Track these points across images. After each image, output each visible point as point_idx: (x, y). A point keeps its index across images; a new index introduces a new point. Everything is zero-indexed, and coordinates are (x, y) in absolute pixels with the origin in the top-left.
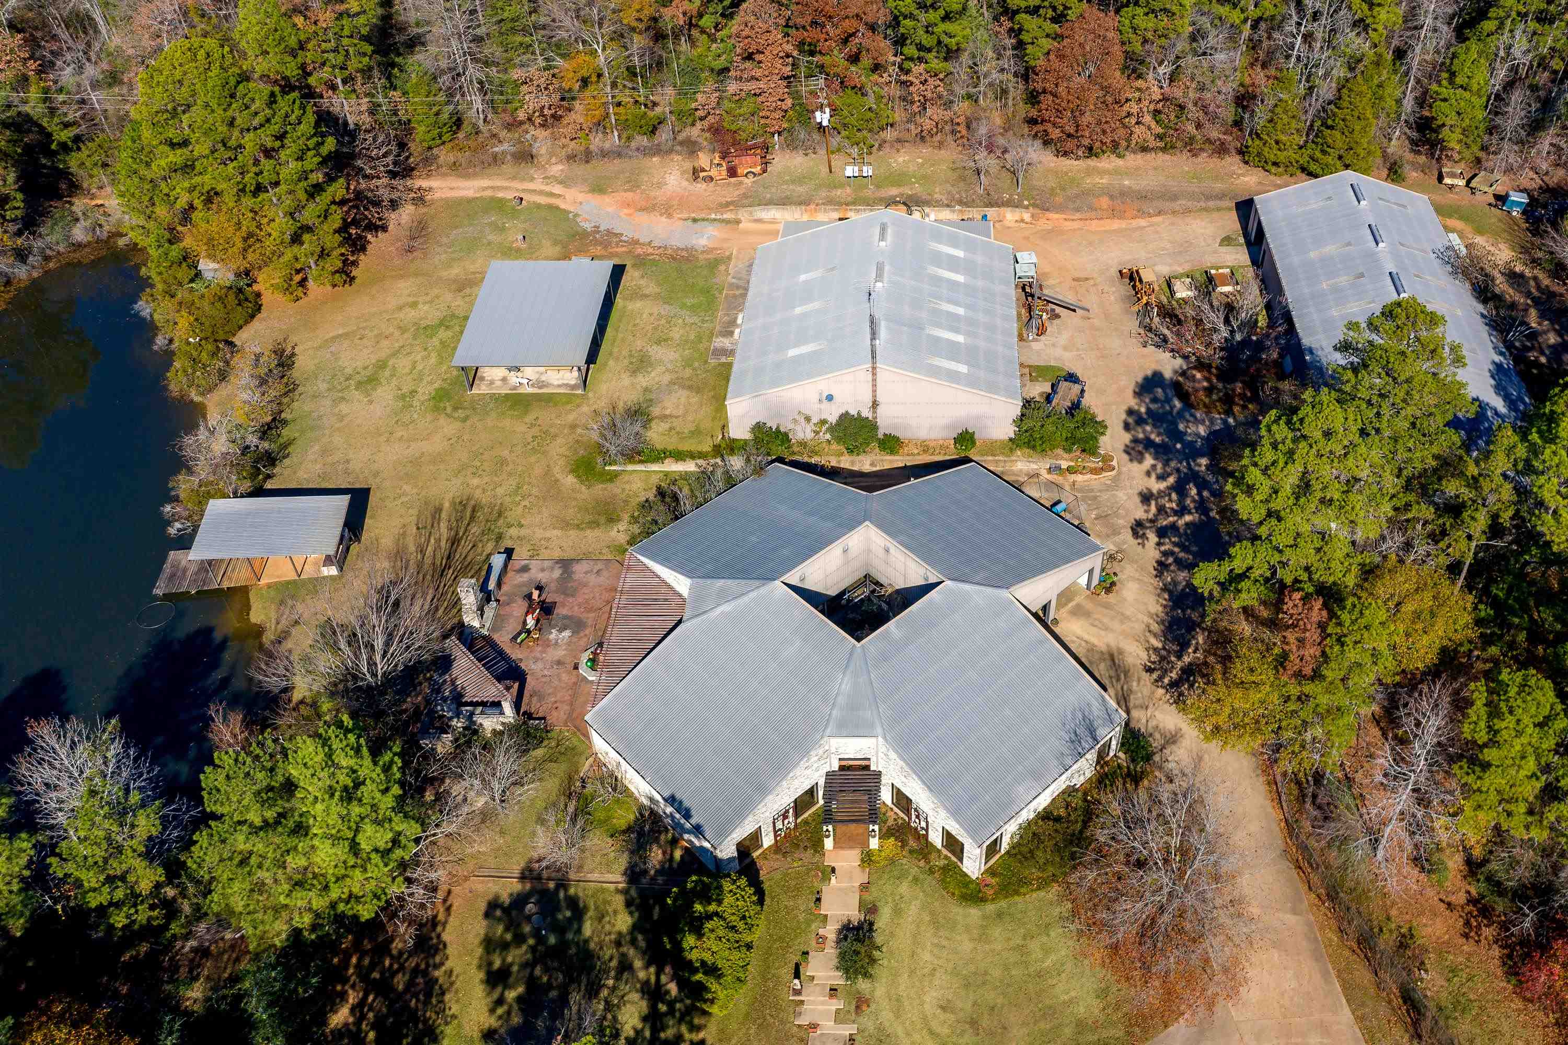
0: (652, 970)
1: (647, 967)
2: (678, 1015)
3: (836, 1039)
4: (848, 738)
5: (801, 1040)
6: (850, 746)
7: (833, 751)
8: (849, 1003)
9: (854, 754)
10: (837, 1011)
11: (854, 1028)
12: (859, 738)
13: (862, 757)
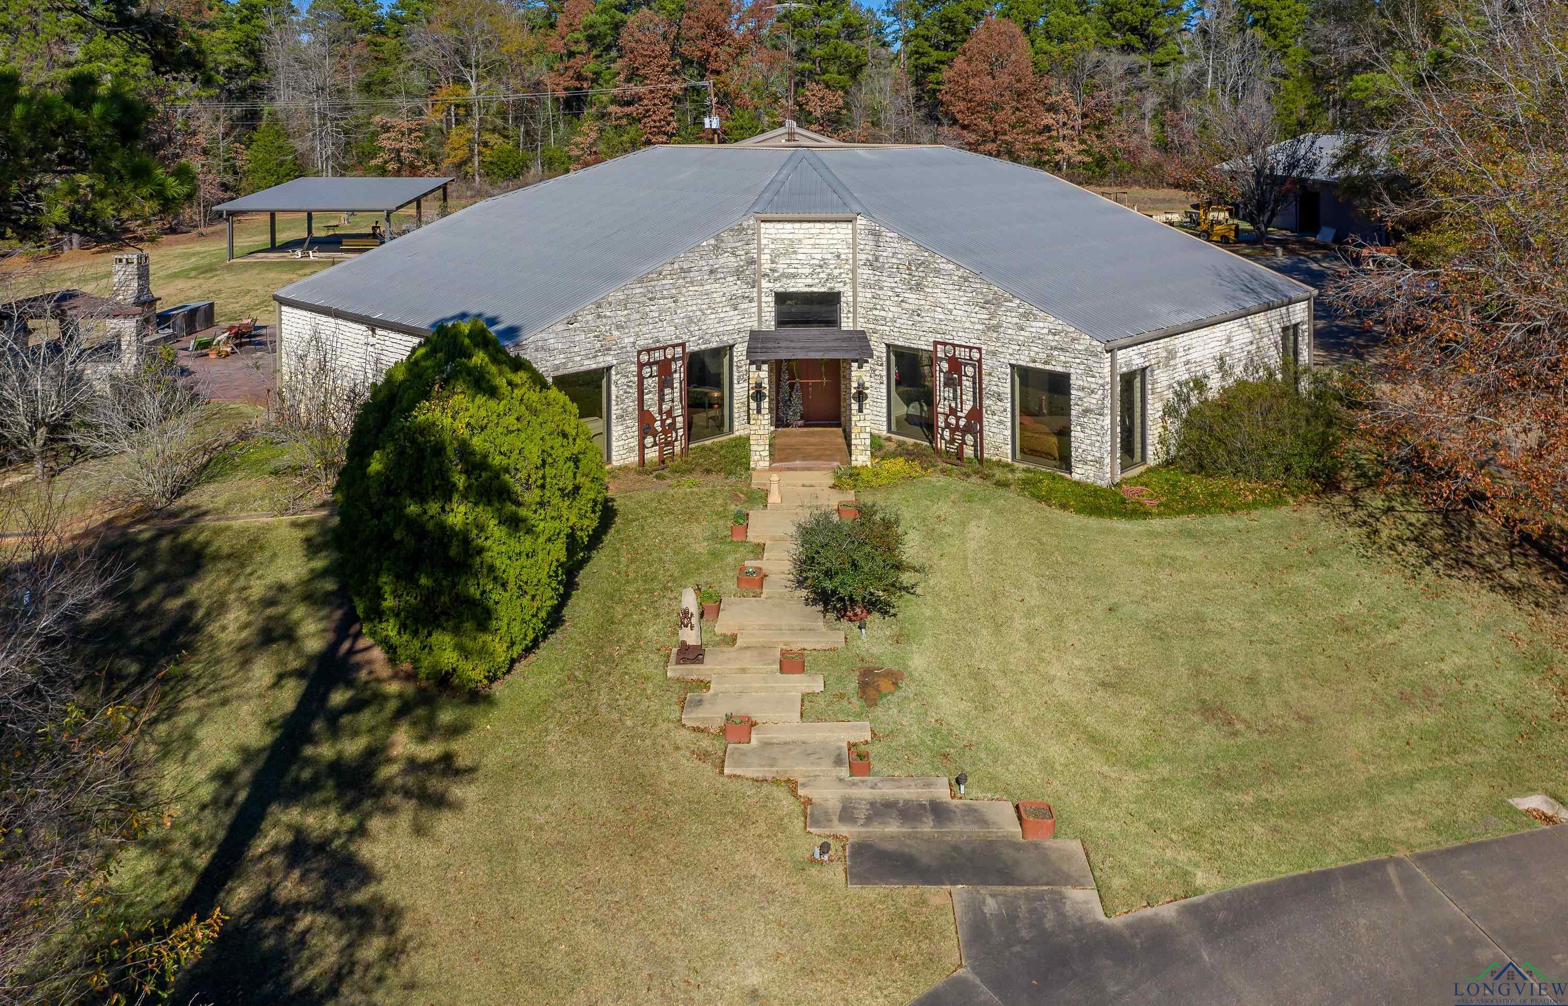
3: (809, 752)
4: (797, 225)
5: (704, 756)
6: (800, 251)
7: (766, 266)
8: (839, 680)
9: (809, 281)
10: (806, 698)
11: (862, 729)
12: (818, 225)
13: (823, 290)
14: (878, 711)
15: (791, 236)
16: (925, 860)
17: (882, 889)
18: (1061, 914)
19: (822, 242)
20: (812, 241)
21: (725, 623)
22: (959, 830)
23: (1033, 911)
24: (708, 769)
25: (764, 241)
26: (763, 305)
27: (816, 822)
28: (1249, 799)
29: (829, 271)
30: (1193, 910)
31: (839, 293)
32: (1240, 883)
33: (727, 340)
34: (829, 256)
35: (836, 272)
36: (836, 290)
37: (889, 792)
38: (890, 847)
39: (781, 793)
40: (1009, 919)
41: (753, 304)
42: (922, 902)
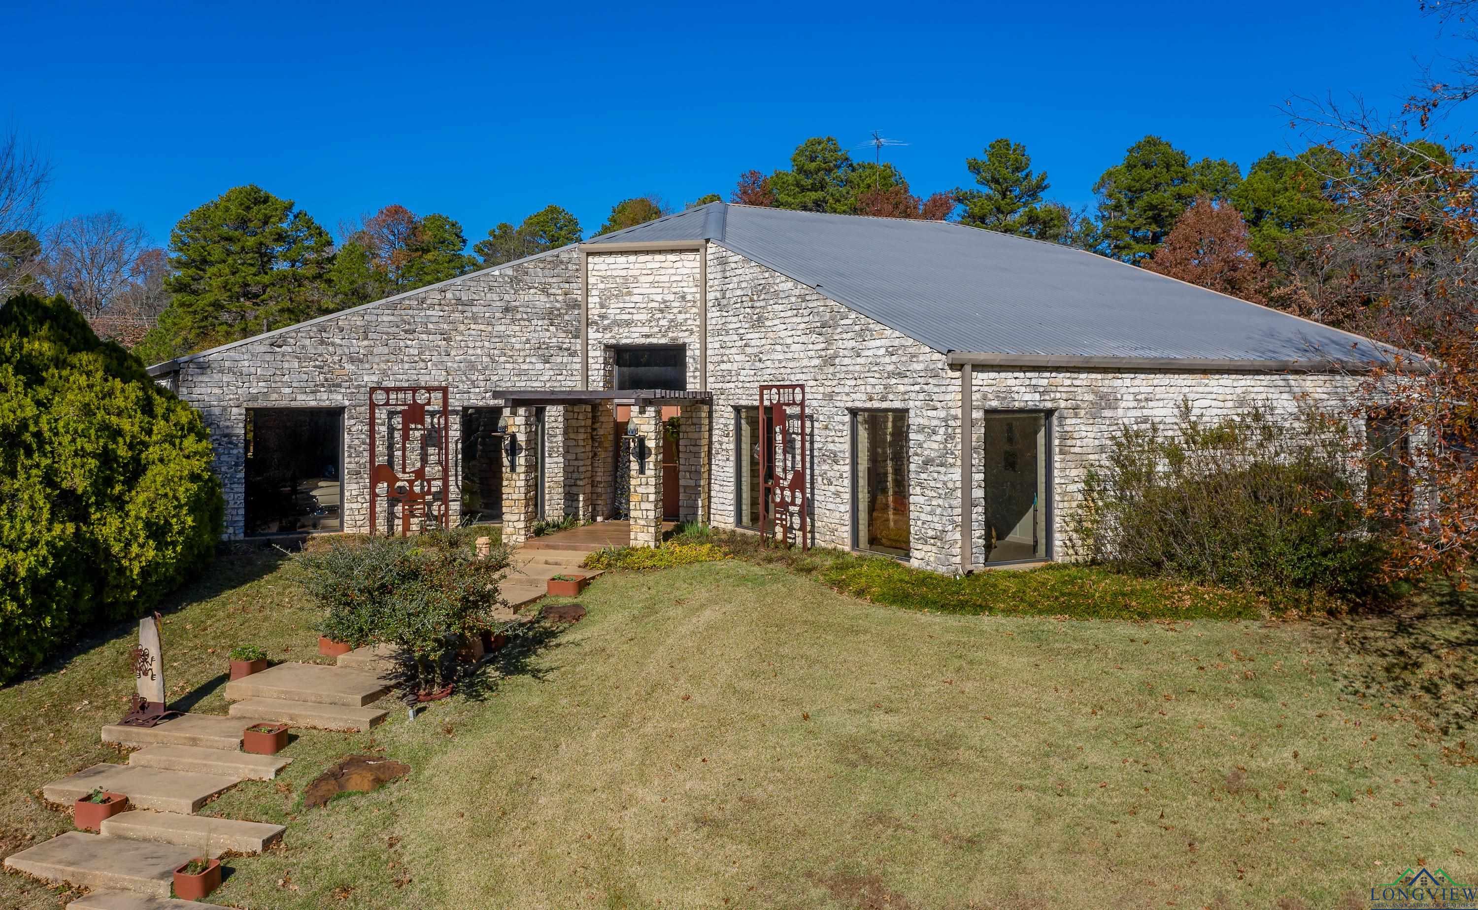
4: (632, 258)
6: (636, 291)
7: (594, 312)
9: (646, 330)
12: (658, 257)
13: (663, 341)
15: (624, 273)
19: (663, 278)
20: (650, 278)
25: (591, 280)
26: (591, 361)
29: (671, 316)
31: (684, 345)
34: (671, 297)
35: (681, 317)
36: (681, 341)
41: (576, 359)
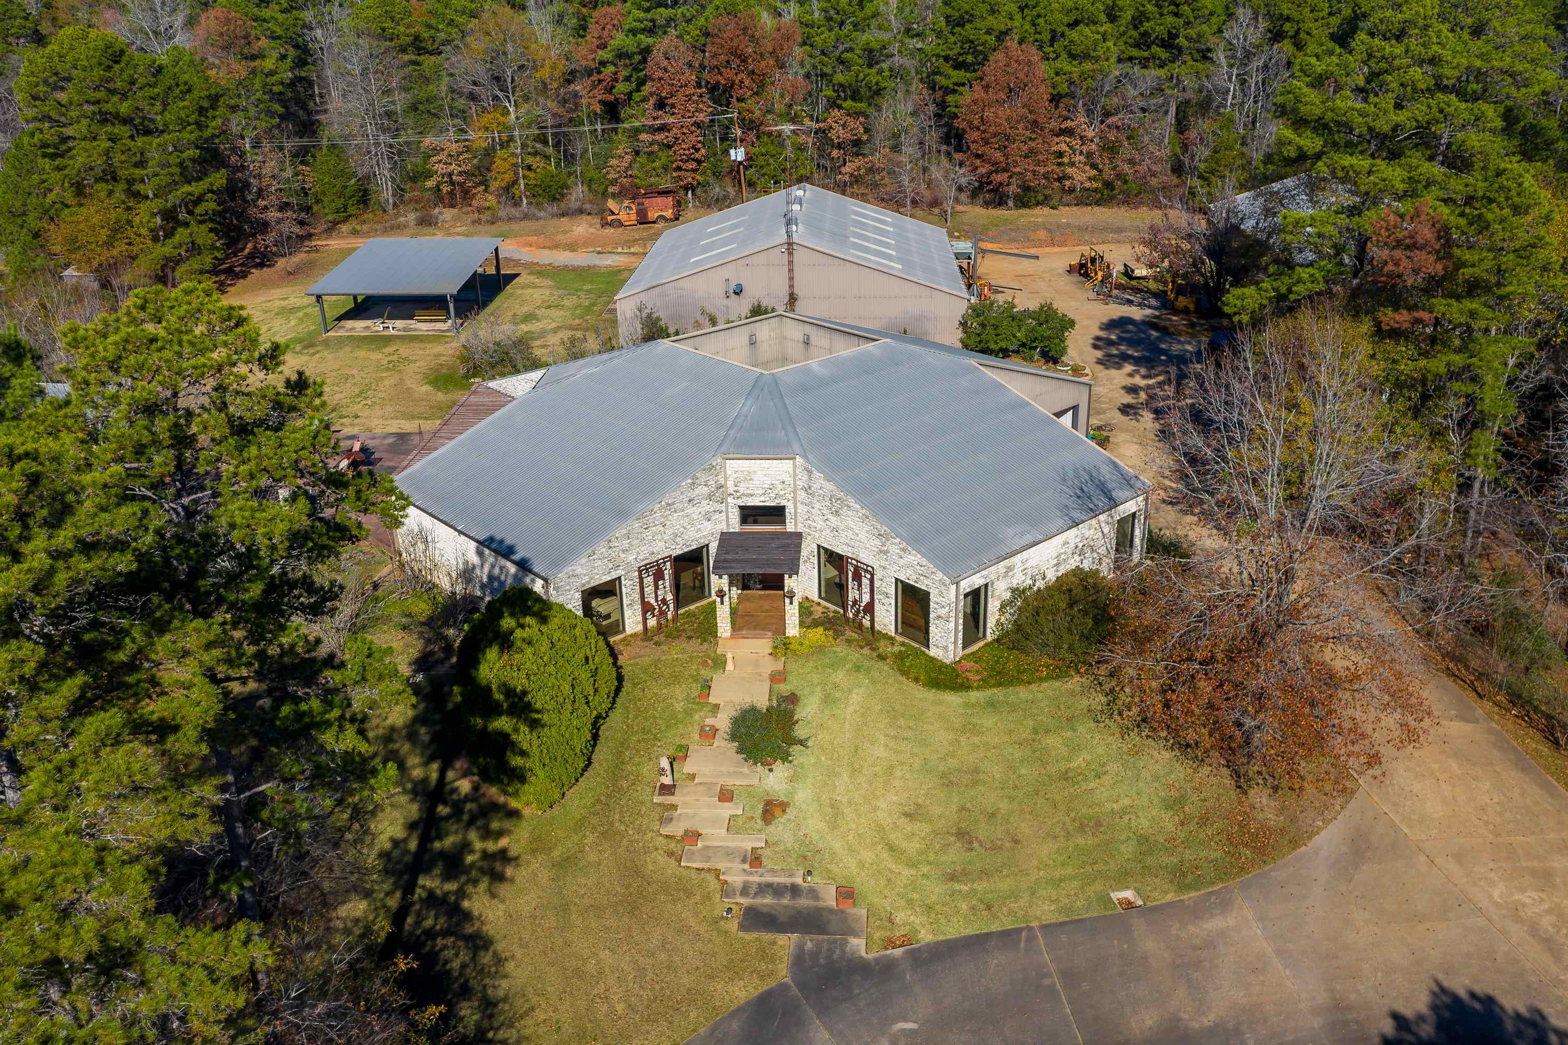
0: (435, 766)
1: (426, 764)
2: (466, 817)
3: (729, 854)
4: (752, 461)
5: (671, 854)
6: (755, 478)
7: (731, 489)
8: (752, 807)
9: (762, 498)
10: (732, 818)
11: (759, 840)
12: (768, 461)
13: (773, 504)
14: (771, 828)
15: (748, 469)
16: (782, 919)
17: (755, 935)
18: (843, 951)
19: (771, 472)
20: (764, 472)
21: (688, 767)
22: (804, 902)
23: (829, 950)
24: (672, 862)
25: (729, 473)
26: (730, 514)
27: (727, 896)
28: (965, 888)
29: (776, 492)
30: (911, 953)
31: (784, 507)
32: (942, 938)
33: (703, 542)
34: (776, 482)
35: (782, 492)
36: (782, 505)
37: (769, 879)
38: (765, 910)
39: (710, 878)
40: (815, 954)
41: (722, 515)
42: (774, 943)
